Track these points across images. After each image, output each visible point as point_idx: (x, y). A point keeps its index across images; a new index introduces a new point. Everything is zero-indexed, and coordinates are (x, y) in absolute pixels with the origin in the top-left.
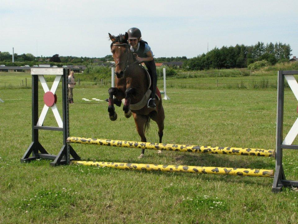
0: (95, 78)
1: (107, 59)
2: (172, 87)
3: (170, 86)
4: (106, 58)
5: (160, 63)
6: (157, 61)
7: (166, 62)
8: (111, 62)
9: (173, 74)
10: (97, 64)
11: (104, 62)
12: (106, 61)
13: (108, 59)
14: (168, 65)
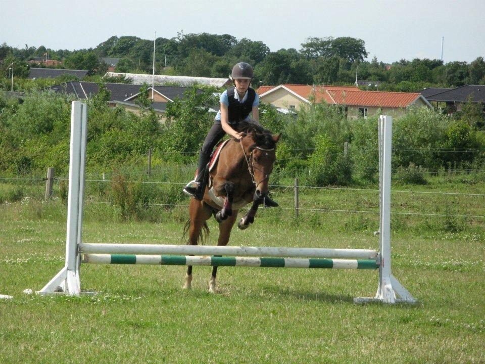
0: (26, 164)
1: (108, 60)
2: (451, 228)
3: (442, 223)
4: (105, 54)
5: (405, 90)
6: (393, 78)
7: (439, 87)
8: (128, 75)
9: (470, 157)
10: (50, 81)
11: (89, 74)
12: (105, 68)
13: (112, 61)
14: (449, 103)
